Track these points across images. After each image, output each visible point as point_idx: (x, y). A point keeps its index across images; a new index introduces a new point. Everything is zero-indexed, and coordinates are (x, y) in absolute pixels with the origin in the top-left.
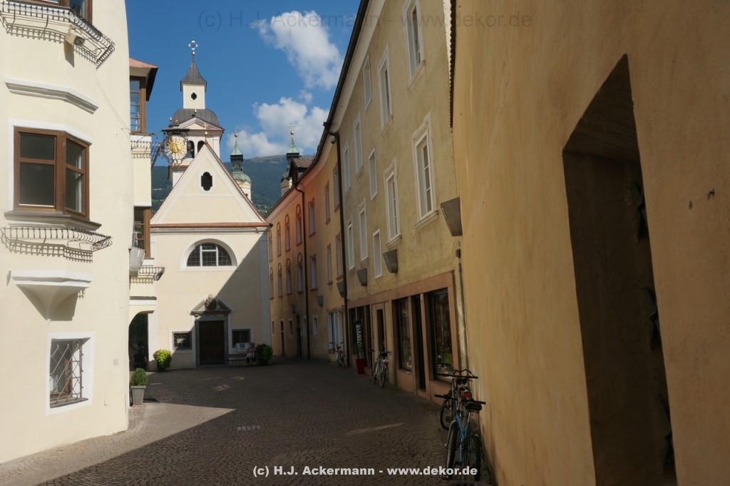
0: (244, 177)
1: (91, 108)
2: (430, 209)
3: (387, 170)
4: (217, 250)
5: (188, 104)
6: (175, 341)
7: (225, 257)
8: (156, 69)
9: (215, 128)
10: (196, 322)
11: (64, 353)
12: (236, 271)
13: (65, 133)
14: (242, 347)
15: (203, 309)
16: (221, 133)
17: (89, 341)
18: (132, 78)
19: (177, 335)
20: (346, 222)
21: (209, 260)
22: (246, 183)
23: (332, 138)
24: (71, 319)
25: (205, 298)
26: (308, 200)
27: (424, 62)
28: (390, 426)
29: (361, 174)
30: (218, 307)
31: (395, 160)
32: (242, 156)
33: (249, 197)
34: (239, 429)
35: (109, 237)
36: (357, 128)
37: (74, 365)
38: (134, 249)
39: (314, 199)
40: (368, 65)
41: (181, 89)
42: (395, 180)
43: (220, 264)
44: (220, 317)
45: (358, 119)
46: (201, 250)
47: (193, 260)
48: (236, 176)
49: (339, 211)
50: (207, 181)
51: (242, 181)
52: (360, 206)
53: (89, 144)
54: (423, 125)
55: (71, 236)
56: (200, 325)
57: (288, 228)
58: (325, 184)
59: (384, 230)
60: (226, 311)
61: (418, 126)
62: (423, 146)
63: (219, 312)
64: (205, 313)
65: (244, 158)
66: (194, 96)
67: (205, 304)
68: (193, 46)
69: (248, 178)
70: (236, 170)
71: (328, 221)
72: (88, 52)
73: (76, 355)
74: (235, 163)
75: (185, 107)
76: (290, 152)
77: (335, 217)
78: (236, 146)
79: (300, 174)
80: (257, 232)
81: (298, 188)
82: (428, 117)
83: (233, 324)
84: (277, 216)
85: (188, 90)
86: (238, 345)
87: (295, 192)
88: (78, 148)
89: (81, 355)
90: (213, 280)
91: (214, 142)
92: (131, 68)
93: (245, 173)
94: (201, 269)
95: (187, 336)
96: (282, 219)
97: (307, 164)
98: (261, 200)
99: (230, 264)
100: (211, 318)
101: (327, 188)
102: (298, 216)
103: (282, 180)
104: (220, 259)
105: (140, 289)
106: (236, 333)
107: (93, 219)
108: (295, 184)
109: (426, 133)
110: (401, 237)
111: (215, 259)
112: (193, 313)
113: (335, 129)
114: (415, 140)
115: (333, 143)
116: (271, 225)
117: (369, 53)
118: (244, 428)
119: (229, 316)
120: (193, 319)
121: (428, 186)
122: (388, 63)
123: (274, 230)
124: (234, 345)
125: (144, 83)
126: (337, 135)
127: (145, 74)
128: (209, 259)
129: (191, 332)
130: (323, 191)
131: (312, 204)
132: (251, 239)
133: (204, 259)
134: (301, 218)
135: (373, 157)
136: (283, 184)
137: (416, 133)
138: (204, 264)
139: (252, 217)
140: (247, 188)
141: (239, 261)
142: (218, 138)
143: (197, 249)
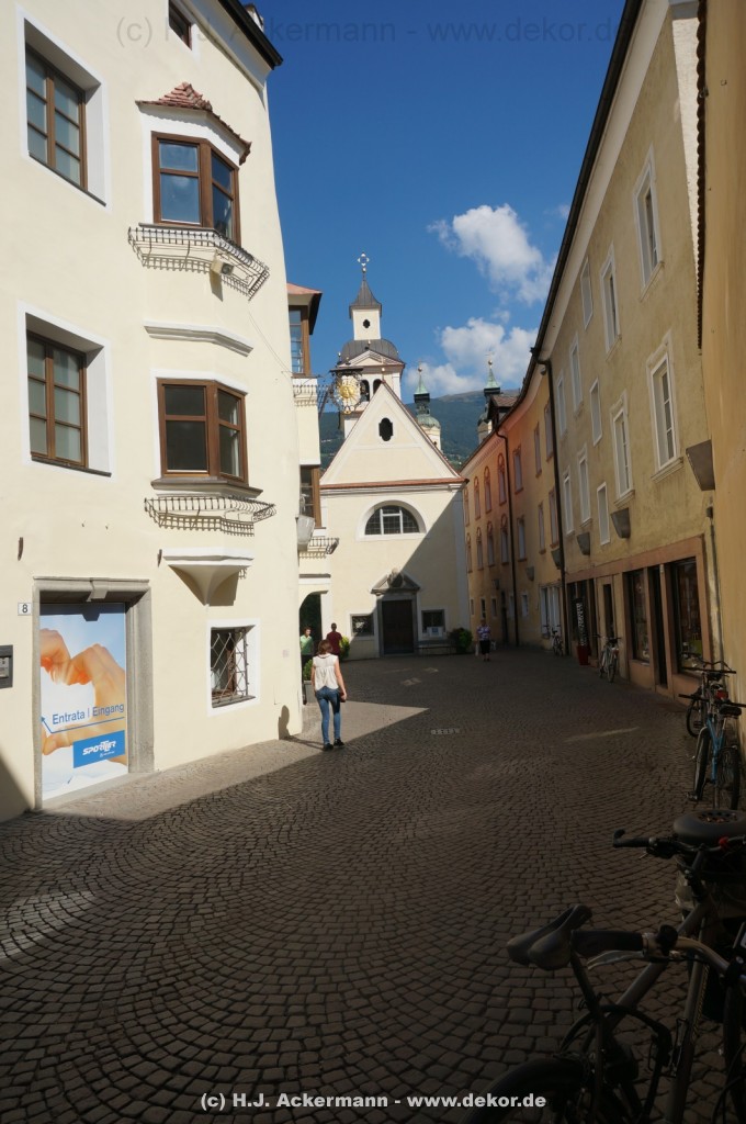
0: (431, 421)
1: (244, 349)
2: (671, 455)
3: (614, 407)
4: (400, 514)
5: (360, 334)
6: (354, 625)
7: (412, 522)
8: (320, 295)
9: (394, 363)
10: (378, 602)
11: (225, 643)
12: (425, 539)
13: (216, 382)
14: (435, 631)
15: (386, 586)
16: (401, 368)
17: (252, 630)
18: (292, 308)
19: (355, 619)
20: (562, 475)
21: (392, 527)
22: (434, 428)
23: (542, 368)
24: (231, 603)
25: (388, 573)
26: (512, 447)
27: (662, 263)
28: (620, 731)
29: (580, 413)
30: (404, 583)
31: (625, 393)
32: (428, 395)
33: (439, 446)
34: (434, 732)
35: (272, 505)
36: (575, 353)
37: (238, 657)
38: (302, 518)
39: (520, 446)
40: (587, 271)
41: (351, 316)
42: (625, 419)
43: (405, 531)
44: (406, 596)
45: (576, 342)
46: (382, 515)
47: (372, 527)
48: (421, 421)
49: (552, 460)
50: (386, 429)
51: (430, 426)
52: (579, 453)
53: (244, 394)
54: (662, 346)
55: (228, 506)
56: (382, 605)
57: (488, 483)
58: (534, 427)
59: (612, 483)
60: (414, 589)
61: (655, 347)
62: (662, 374)
63: (405, 590)
64: (388, 591)
65: (431, 397)
66: (367, 324)
67: (389, 580)
68: (363, 261)
69: (436, 422)
70: (421, 412)
71: (539, 473)
72: (238, 281)
73: (239, 646)
74: (420, 405)
75: (356, 338)
76: (488, 386)
77: (548, 468)
78: (420, 383)
79: (502, 415)
80: (450, 490)
81: (500, 433)
82: (668, 336)
83: (423, 604)
84: (474, 469)
85: (359, 316)
86: (430, 629)
87: (496, 438)
88: (231, 399)
89: (245, 645)
90: (398, 551)
91: (393, 380)
92: (290, 296)
93: (432, 416)
94: (383, 537)
95: (367, 619)
96: (480, 472)
97: (510, 402)
98: (455, 449)
99: (417, 530)
100: (396, 597)
101: (537, 431)
102: (500, 467)
103: (479, 423)
104: (404, 524)
105: (311, 564)
106: (426, 615)
107: (252, 483)
108: (496, 428)
109: (665, 357)
110: (633, 492)
111: (399, 525)
112: (374, 592)
113: (545, 356)
114: (651, 366)
115: (543, 373)
116: (467, 481)
117: (588, 255)
118: (440, 732)
119: (418, 594)
120: (374, 598)
121: (669, 425)
122: (614, 268)
123: (470, 486)
124: (425, 629)
125: (306, 313)
126: (548, 364)
127: (306, 302)
128: (391, 525)
129: (372, 614)
130: (531, 434)
131: (518, 453)
132: (442, 500)
133: (385, 526)
134: (504, 470)
135: (595, 390)
136: (480, 428)
137: (652, 358)
138: (386, 532)
139: (443, 472)
140: (435, 435)
141: (429, 527)
142: (398, 375)
143: (377, 513)
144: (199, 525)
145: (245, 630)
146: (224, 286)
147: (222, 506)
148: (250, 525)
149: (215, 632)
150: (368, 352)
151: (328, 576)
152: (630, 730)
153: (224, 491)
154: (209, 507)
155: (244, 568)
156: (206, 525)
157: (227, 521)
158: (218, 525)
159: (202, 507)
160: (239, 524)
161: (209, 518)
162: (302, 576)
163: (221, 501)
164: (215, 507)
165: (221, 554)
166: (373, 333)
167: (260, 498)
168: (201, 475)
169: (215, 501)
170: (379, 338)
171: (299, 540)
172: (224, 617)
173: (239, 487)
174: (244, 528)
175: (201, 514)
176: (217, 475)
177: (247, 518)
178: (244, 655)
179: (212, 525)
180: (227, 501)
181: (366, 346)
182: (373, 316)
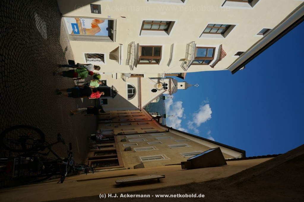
0: (158, 100)
1: (169, 65)
2: (143, 160)
3: (155, 147)
4: (133, 94)
6: (104, 81)
7: (130, 97)
8: (183, 79)
9: (171, 92)
10: (110, 87)
11: (101, 57)
12: (126, 100)
13: (161, 59)
14: (102, 102)
18: (181, 73)
20: (141, 135)
21: (129, 91)
22: (156, 101)
23: (167, 130)
25: (118, 90)
26: (149, 122)
27: (185, 157)
29: (155, 139)
30: (115, 94)
31: (158, 149)
32: (165, 99)
33: (152, 102)
35: (133, 69)
36: (170, 138)
39: (149, 124)
40: (187, 141)
41: (184, 82)
42: (152, 150)
43: (128, 95)
44: (111, 95)
45: (172, 138)
46: (133, 89)
47: (129, 86)
48: (158, 98)
49: (145, 132)
50: (154, 91)
52: (146, 139)
53: (159, 64)
54: (167, 157)
55: (132, 61)
56: (109, 89)
57: (140, 116)
58: (154, 128)
59: (138, 147)
60: (113, 97)
61: (167, 156)
62: (161, 158)
63: (113, 94)
64: (113, 90)
66: (181, 86)
67: (116, 90)
68: (197, 85)
70: (160, 98)
71: (142, 129)
72: (183, 64)
73: (99, 59)
74: (163, 97)
75: (178, 83)
76: (166, 115)
77: (143, 131)
78: (168, 98)
79: (157, 120)
80: (139, 106)
81: (153, 119)
82: (169, 159)
83: (109, 99)
84: (144, 112)
85: (183, 84)
86: (102, 101)
87: (152, 118)
88: (158, 62)
89: (99, 61)
90: (123, 93)
91: (167, 92)
92: (183, 73)
94: (127, 89)
95: (105, 84)
96: (143, 114)
97: (161, 122)
99: (128, 98)
100: (111, 92)
101: (152, 128)
102: (144, 119)
103: (157, 113)
104: (130, 95)
105: (119, 76)
106: (106, 99)
107: (138, 65)
108: (154, 118)
109: (165, 158)
110: (135, 152)
111: (130, 93)
112: (112, 86)
113: (170, 131)
114: (163, 155)
115: (166, 130)
116: (141, 111)
117: (191, 141)
121: (149, 159)
122: (187, 147)
123: (139, 111)
124: (102, 99)
125: (180, 76)
126: (168, 131)
127: (182, 76)
128: (130, 91)
129: (107, 86)
130: (151, 127)
131: (148, 124)
132: (136, 104)
133: (130, 90)
134: (144, 120)
135: (160, 143)
137: (165, 155)
138: (128, 90)
139: (143, 105)
140: (154, 101)
141: (129, 101)
142: (169, 93)
144: (128, 54)
145: (103, 61)
146: (182, 61)
147: (132, 59)
148: (128, 64)
149: (103, 55)
150: (174, 86)
151: (116, 78)
152: (79, 151)
153: (136, 60)
154: (132, 56)
155: (118, 62)
156: (128, 55)
157: (129, 60)
158: (128, 58)
159: (132, 55)
160: (129, 62)
161: (130, 56)
162: (117, 74)
163: (134, 59)
164: (132, 58)
165: (122, 58)
166: (179, 87)
167: (134, 67)
168: (140, 54)
169: (134, 58)
170: (178, 89)
171: (125, 74)
172: (107, 57)
173: (137, 63)
174: (128, 63)
175: (131, 54)
176: (140, 58)
177: (130, 64)
178: (97, 60)
179: (128, 56)
180: (134, 61)
181: (176, 85)
182: (183, 87)
